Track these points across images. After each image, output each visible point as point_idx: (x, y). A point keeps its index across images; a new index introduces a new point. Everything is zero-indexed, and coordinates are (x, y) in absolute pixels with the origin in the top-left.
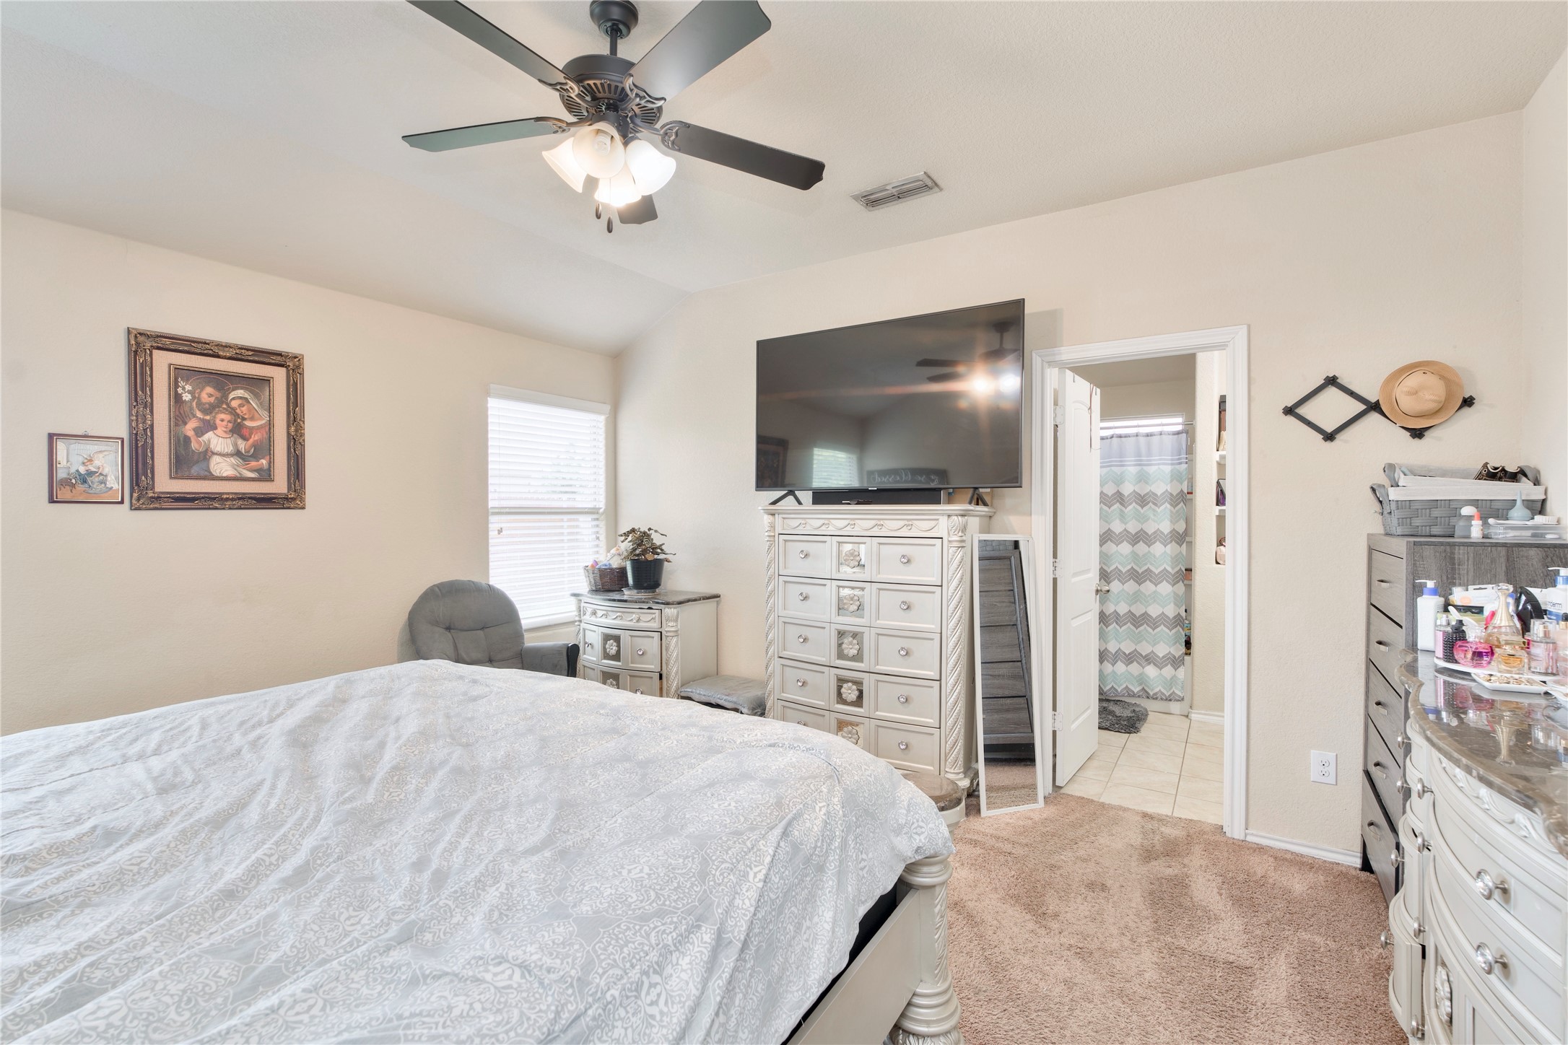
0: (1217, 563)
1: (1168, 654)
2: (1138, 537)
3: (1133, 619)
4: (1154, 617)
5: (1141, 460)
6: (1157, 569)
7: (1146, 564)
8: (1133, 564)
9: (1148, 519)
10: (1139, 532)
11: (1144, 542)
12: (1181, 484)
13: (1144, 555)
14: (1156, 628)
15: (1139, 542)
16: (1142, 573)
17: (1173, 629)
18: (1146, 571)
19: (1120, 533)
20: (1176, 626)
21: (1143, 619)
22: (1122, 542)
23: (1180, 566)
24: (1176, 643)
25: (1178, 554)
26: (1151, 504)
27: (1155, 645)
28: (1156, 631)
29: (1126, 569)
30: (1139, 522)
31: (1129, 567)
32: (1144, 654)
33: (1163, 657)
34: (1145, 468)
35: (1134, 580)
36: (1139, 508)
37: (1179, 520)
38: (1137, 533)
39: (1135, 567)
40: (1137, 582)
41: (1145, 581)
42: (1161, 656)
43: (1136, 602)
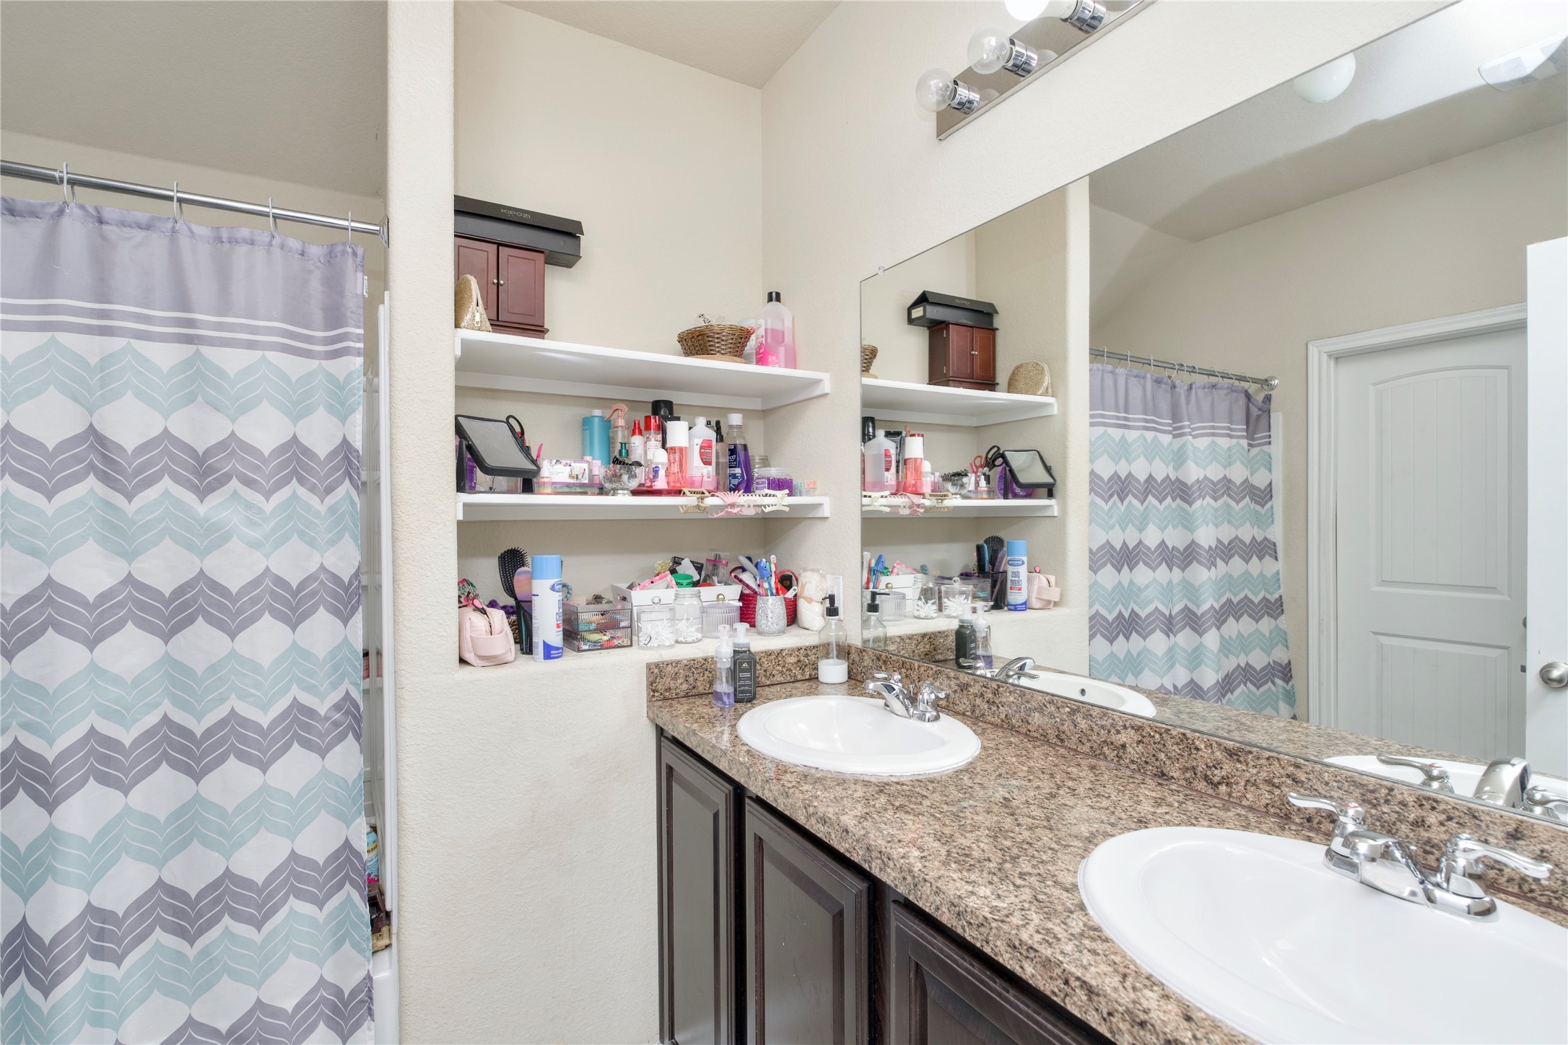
0: (462, 661)
1: (314, 991)
2: (186, 605)
3: (176, 912)
4: (259, 879)
5: (190, 323)
6: (265, 708)
7: (222, 700)
8: (167, 707)
9: (225, 538)
10: (189, 585)
11: (212, 620)
12: (343, 419)
13: (213, 669)
14: (267, 917)
15: (190, 620)
16: (208, 733)
17: (329, 895)
18: (223, 723)
19: (104, 597)
20: (340, 886)
21: (218, 900)
22: (119, 626)
23: (345, 685)
24: (338, 944)
25: (339, 648)
26: (234, 483)
27: (266, 976)
28: (268, 927)
29: (136, 731)
30: (190, 547)
31: (152, 719)
32: (223, 1026)
33: (299, 1007)
34: (206, 351)
35: (174, 764)
36: (189, 497)
37: (339, 537)
38: (180, 591)
39: (179, 717)
40: (188, 771)
41: (222, 760)
42: (289, 1005)
43: (184, 845)
